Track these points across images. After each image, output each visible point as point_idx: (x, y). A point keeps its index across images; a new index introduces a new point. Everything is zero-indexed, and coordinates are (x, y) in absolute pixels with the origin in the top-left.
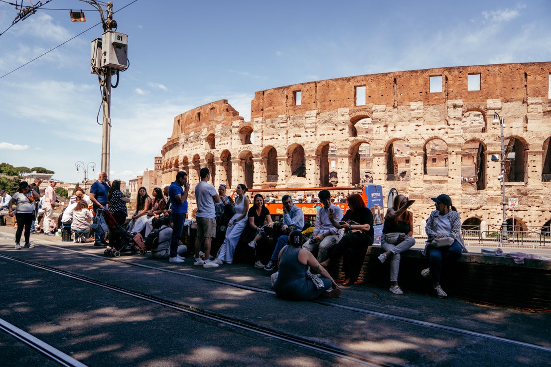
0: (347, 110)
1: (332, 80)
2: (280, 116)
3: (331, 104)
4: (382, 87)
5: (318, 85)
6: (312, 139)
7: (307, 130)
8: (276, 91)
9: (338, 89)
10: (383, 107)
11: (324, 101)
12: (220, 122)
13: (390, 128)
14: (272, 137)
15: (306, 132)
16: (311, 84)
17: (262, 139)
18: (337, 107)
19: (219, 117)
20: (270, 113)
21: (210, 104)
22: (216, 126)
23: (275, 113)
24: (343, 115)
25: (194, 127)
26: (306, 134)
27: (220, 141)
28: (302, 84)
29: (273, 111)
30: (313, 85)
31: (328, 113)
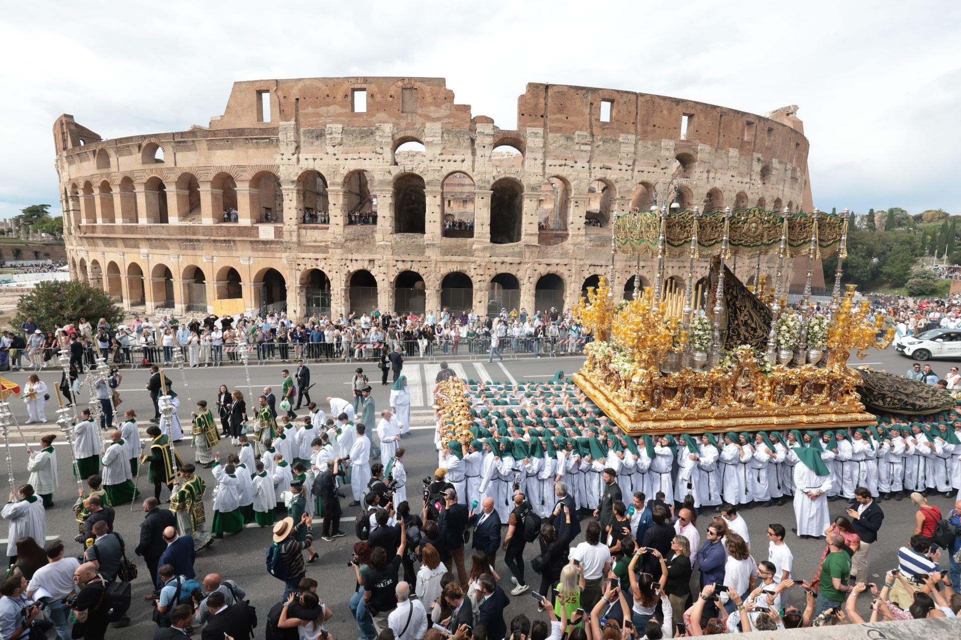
0: (672, 143)
1: (659, 96)
2: (577, 133)
3: (654, 131)
4: (709, 122)
5: (640, 98)
6: (628, 175)
7: (621, 162)
8: (572, 91)
9: (665, 112)
10: (707, 148)
11: (647, 124)
12: (438, 119)
13: (712, 175)
14: (563, 162)
15: (619, 163)
16: (630, 95)
17: (544, 164)
18: (660, 138)
19: (432, 108)
20: (560, 125)
21: (403, 79)
22: (423, 124)
23: (570, 126)
24: (668, 147)
25: (339, 115)
26: (619, 167)
27: (442, 154)
28: (618, 91)
29: (565, 122)
30: (634, 97)
31: (650, 142)
